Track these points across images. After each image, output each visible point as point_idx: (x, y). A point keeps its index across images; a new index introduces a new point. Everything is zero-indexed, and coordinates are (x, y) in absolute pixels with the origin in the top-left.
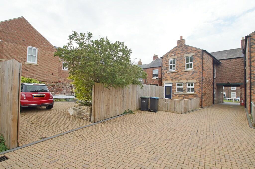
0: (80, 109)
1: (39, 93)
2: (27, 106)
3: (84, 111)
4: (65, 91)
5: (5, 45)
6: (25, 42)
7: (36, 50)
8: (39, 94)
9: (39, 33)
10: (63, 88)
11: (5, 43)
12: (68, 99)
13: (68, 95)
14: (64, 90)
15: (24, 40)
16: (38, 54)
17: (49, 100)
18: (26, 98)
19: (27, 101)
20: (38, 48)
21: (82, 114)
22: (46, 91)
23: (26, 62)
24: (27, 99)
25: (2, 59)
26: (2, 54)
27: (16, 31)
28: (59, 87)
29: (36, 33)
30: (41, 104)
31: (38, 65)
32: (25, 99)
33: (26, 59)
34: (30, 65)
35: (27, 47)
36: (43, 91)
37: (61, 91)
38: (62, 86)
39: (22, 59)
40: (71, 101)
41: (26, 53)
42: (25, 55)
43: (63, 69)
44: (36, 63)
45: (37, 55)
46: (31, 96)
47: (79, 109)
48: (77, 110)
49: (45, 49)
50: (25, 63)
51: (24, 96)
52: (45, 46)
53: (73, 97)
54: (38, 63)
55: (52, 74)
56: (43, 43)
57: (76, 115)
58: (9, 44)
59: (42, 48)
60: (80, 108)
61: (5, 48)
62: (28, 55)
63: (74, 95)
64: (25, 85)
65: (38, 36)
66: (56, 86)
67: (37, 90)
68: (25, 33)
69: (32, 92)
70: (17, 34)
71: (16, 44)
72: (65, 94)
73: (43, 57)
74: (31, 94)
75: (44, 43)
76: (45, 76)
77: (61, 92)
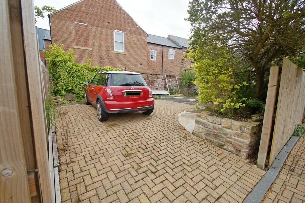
0: (214, 125)
1: (132, 87)
2: (116, 112)
3: (229, 131)
4: (157, 85)
5: (90, 31)
6: (110, 25)
7: (122, 34)
8: (133, 89)
9: (125, 11)
10: (155, 81)
11: (90, 27)
12: (162, 96)
13: (161, 90)
14: (156, 83)
15: (109, 22)
16: (125, 40)
17: (149, 100)
18: (114, 96)
19: (115, 102)
20: (124, 31)
21: (222, 137)
22: (142, 85)
23: (113, 50)
24: (115, 98)
25: (89, 47)
26: (88, 42)
27: (100, 11)
28: (151, 80)
29: (121, 12)
30: (136, 107)
31: (126, 53)
32: (112, 98)
33: (113, 46)
34: (118, 54)
35: (113, 32)
36: (137, 84)
37: (153, 85)
38: (154, 79)
39: (109, 47)
40: (166, 99)
41: (113, 39)
42: (111, 41)
43: (151, 59)
44: (124, 52)
45: (124, 42)
46: (121, 94)
47: (211, 124)
48: (206, 125)
49: (132, 32)
50: (113, 52)
51: (111, 94)
52: (132, 29)
53: (167, 93)
54: (125, 51)
55: (141, 64)
56: (129, 25)
57: (202, 134)
58: (95, 29)
59: (129, 32)
60: (215, 122)
61: (91, 34)
62: (115, 42)
63: (167, 91)
64: (110, 73)
65: (124, 15)
66: (147, 78)
67: (128, 83)
68: (110, 12)
69: (122, 85)
70: (101, 15)
71: (102, 28)
72: (157, 88)
73: (131, 44)
74: (121, 90)
75: (131, 25)
76: (133, 67)
77: (153, 87)
